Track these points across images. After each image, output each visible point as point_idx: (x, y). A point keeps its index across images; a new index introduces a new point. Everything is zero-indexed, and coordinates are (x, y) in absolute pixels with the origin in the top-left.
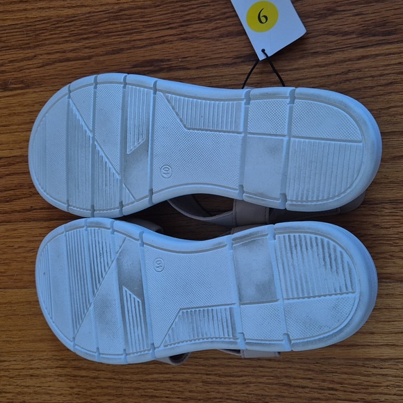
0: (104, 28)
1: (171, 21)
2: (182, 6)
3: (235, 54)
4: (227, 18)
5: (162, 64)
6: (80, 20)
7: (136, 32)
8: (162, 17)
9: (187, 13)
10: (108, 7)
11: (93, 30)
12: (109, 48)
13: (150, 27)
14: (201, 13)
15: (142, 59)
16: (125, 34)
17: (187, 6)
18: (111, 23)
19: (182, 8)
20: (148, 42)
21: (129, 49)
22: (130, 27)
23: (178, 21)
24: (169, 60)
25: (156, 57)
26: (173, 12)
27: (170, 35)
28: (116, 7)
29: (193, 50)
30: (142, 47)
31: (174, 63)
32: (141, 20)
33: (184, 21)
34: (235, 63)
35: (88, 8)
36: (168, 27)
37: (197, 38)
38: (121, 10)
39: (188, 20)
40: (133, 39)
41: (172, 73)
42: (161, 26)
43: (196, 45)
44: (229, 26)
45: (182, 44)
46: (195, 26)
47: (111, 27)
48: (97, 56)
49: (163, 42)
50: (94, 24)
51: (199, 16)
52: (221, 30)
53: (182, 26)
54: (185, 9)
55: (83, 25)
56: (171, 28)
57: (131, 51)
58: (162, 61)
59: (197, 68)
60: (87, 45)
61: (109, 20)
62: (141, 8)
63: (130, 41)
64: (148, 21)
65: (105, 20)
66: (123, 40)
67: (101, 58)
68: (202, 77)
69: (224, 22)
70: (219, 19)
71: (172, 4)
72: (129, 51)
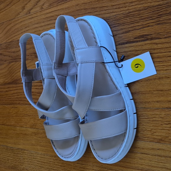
0: (122, 21)
1: (152, 16)
2: (157, 8)
5: (148, 36)
6: (112, 19)
7: (136, 23)
8: (148, 14)
9: (160, 11)
10: (124, 12)
11: (117, 22)
12: (124, 31)
13: (142, 19)
14: (167, 11)
15: (139, 35)
17: (160, 8)
18: (125, 19)
19: (158, 9)
20: (141, 26)
21: (133, 30)
22: (133, 20)
23: (156, 15)
24: (151, 35)
25: (145, 34)
26: (153, 12)
27: (152, 23)
28: (127, 11)
29: (163, 29)
30: (139, 29)
31: (153, 36)
32: (138, 16)
33: (159, 15)
35: (115, 13)
36: (151, 19)
37: (165, 23)
38: (129, 13)
40: (135, 25)
41: (153, 41)
43: (164, 26)
45: (157, 26)
46: (164, 17)
47: (125, 21)
48: (119, 34)
49: (149, 26)
50: (118, 20)
51: (166, 12)
53: (158, 18)
54: (159, 9)
55: (113, 21)
56: (153, 19)
57: (134, 31)
58: (148, 35)
59: (165, 38)
60: (115, 30)
61: (124, 18)
62: (138, 11)
63: (133, 27)
64: (141, 17)
65: (122, 18)
66: (130, 26)
67: (121, 35)
71: (153, 8)
72: (133, 31)
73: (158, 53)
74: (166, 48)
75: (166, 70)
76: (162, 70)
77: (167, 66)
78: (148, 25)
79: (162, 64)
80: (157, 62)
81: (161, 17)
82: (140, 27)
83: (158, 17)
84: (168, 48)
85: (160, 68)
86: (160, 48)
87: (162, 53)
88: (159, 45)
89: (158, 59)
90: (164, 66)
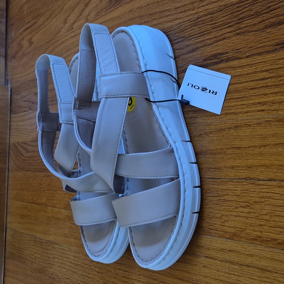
0: (188, 33)
1: (230, 21)
2: (238, 7)
3: (277, 41)
4: (271, 11)
5: (223, 56)
6: (174, 30)
7: (207, 34)
8: (223, 19)
9: (241, 12)
10: (191, 17)
11: (182, 35)
12: (190, 48)
13: (216, 28)
14: (251, 10)
15: (210, 54)
16: (200, 36)
17: (242, 6)
18: (193, 28)
19: (238, 9)
20: (214, 40)
21: (202, 47)
22: (203, 30)
24: (227, 53)
25: (218, 52)
26: (231, 14)
27: (229, 32)
28: (196, 16)
29: (245, 42)
30: (210, 45)
31: (230, 55)
32: (210, 23)
33: (239, 19)
34: (276, 49)
35: (180, 20)
36: (227, 26)
37: (249, 32)
38: (198, 18)
39: (242, 18)
40: (205, 39)
41: (229, 63)
42: (223, 26)
43: (246, 37)
44: (272, 18)
45: (236, 38)
46: (246, 22)
47: (192, 31)
48: (183, 55)
49: (224, 38)
50: (182, 31)
51: (250, 13)
52: (266, 22)
53: (237, 24)
54: (241, 8)
55: (175, 33)
56: (230, 26)
57: (203, 48)
58: (222, 54)
59: (247, 57)
60: (178, 47)
61: (191, 27)
62: (211, 14)
63: (203, 41)
64: (215, 23)
65: (189, 27)
66: (198, 40)
67: (185, 56)
68: (249, 65)
69: (268, 15)
70: (265, 13)
71: (231, 7)
72: (202, 49)
73: (235, 84)
74: (248, 74)
75: (246, 113)
76: (241, 113)
77: (248, 106)
78: (224, 36)
79: (241, 103)
80: (234, 99)
81: (242, 22)
82: (212, 41)
83: (238, 22)
84: (250, 74)
85: (237, 109)
86: (238, 76)
87: (242, 83)
88: (238, 70)
89: (236, 94)
90: (243, 106)
